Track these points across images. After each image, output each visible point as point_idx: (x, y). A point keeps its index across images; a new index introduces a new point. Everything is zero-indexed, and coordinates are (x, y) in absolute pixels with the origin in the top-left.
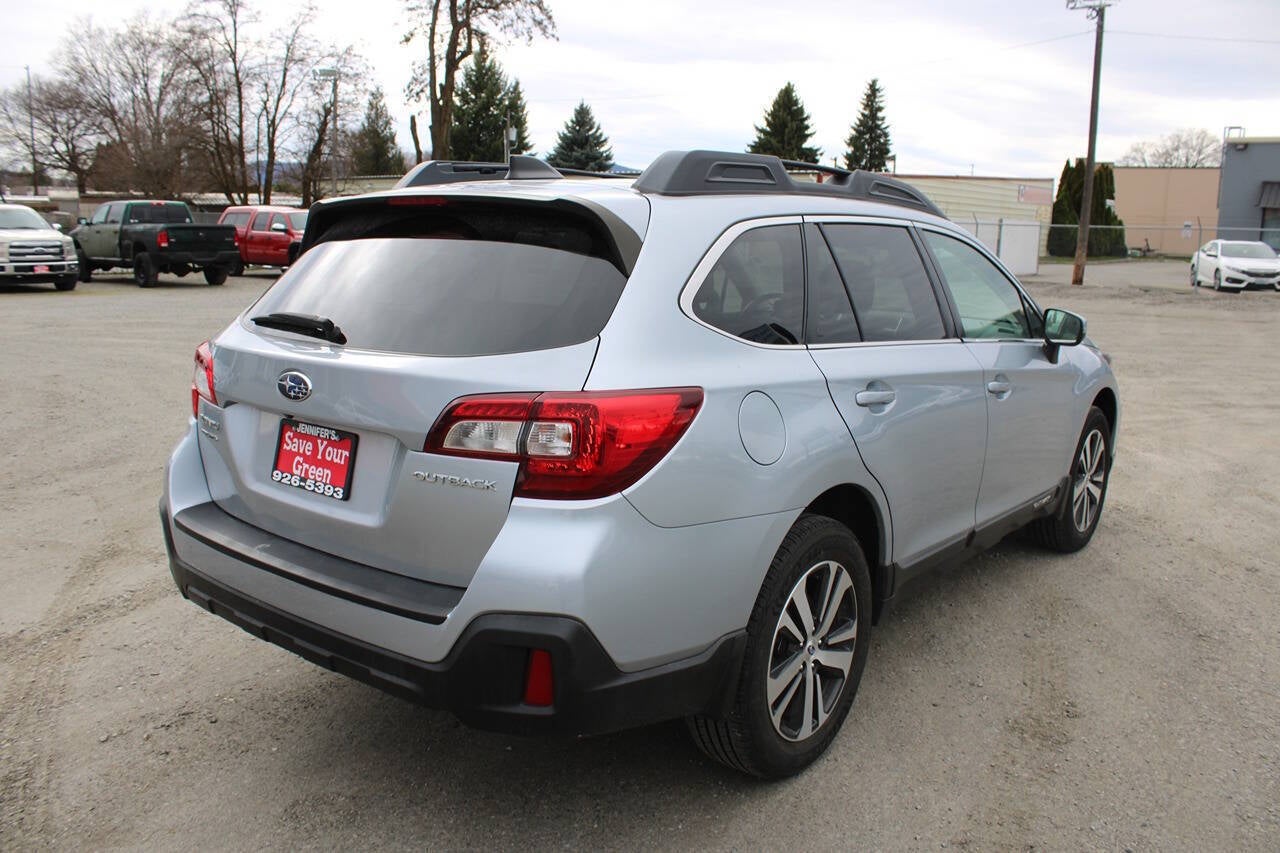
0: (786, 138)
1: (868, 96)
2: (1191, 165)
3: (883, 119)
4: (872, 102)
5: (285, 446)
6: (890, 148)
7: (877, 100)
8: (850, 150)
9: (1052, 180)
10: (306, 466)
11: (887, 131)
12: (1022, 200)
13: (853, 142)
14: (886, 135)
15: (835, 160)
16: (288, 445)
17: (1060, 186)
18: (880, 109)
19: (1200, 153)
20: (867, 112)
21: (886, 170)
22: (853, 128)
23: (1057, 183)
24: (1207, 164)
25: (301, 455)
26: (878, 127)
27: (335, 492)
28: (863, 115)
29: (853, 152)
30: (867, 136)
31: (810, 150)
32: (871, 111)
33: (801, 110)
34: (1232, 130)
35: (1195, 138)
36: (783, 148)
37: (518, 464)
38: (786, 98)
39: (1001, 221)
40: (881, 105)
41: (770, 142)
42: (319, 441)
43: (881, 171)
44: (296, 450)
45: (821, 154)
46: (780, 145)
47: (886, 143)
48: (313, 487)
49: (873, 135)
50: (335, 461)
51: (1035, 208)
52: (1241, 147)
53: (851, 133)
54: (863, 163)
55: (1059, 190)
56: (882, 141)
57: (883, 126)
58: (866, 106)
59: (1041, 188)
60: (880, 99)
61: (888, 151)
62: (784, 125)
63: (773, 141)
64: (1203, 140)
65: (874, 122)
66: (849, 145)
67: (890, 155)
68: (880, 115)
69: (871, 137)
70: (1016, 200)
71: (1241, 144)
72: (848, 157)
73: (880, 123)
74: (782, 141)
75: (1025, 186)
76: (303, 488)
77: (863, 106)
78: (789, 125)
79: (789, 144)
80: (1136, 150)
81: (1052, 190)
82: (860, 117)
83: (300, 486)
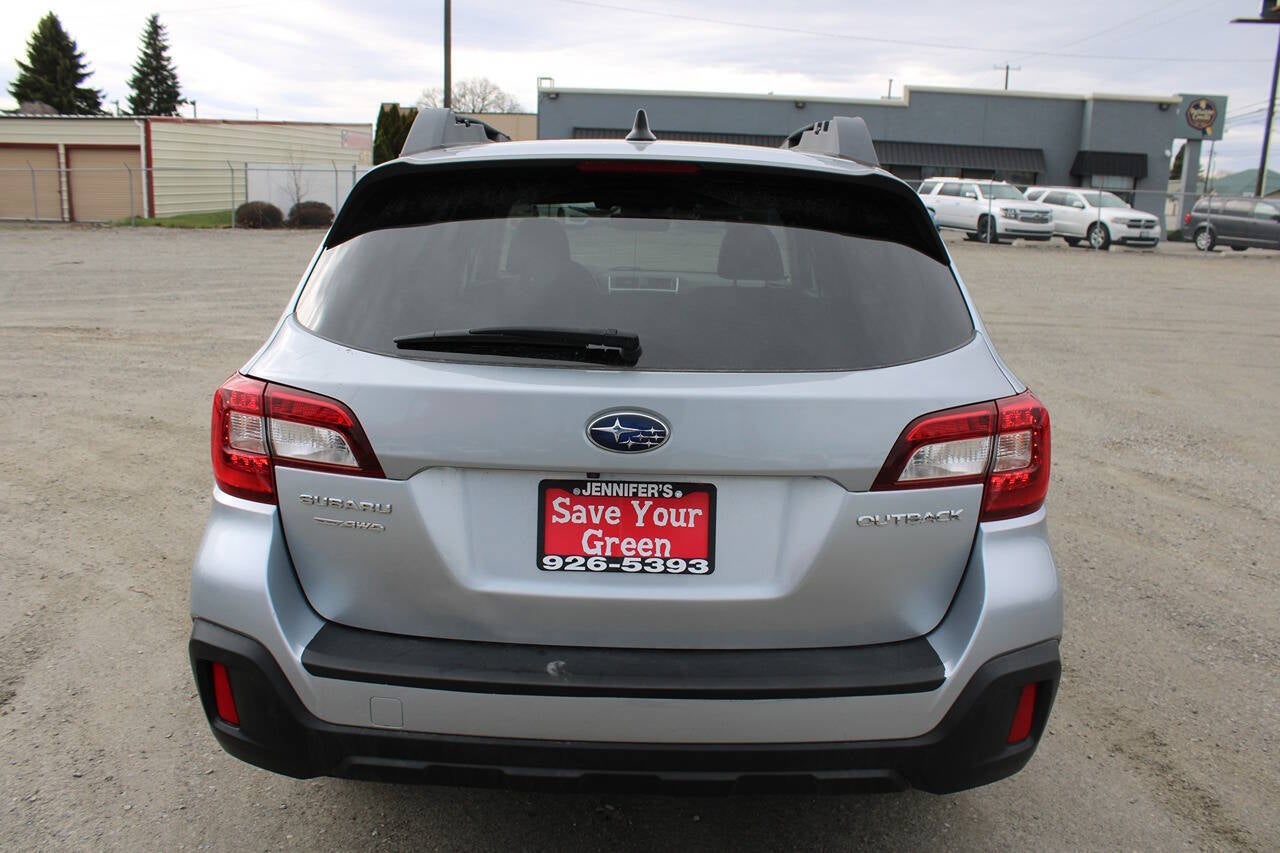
0: (58, 77)
1: (150, 34)
2: (476, 111)
3: (168, 59)
4: (155, 39)
5: (555, 519)
6: (180, 90)
7: (160, 38)
8: (134, 93)
9: (371, 125)
10: (609, 541)
11: (175, 72)
12: (346, 145)
13: (137, 83)
14: (174, 77)
15: (117, 103)
16: (561, 516)
17: (377, 132)
18: (164, 48)
19: (484, 99)
20: (149, 51)
21: (177, 115)
22: (135, 68)
23: (375, 128)
24: (492, 110)
25: (596, 527)
26: (164, 68)
27: (688, 566)
28: (145, 53)
29: (138, 95)
30: (152, 78)
31: (90, 91)
32: (154, 50)
33: (73, 46)
34: (543, 81)
35: (478, 85)
36: (57, 89)
37: (982, 485)
38: (53, 31)
39: (355, 167)
40: (165, 43)
41: (39, 81)
42: (635, 504)
43: (171, 115)
44: (584, 520)
45: (104, 97)
46: (52, 85)
47: (175, 85)
48: (639, 567)
49: (159, 77)
50: (675, 524)
51: (357, 153)
52: (553, 96)
53: (133, 73)
54: (151, 106)
55: (377, 135)
56: (170, 83)
57: (170, 67)
58: (149, 45)
59: (361, 133)
60: (164, 38)
61: (178, 94)
62: (55, 62)
63: (44, 80)
64: (485, 88)
65: (158, 62)
66: (132, 87)
67: (180, 98)
68: (165, 54)
69: (156, 78)
70: (340, 145)
71: (552, 93)
72: (132, 100)
73: (165, 63)
74: (53, 80)
75: (347, 131)
76: (619, 570)
77: (144, 45)
78: (61, 62)
79: (64, 84)
80: (427, 96)
81: (371, 135)
82: (142, 56)
83: (608, 570)
